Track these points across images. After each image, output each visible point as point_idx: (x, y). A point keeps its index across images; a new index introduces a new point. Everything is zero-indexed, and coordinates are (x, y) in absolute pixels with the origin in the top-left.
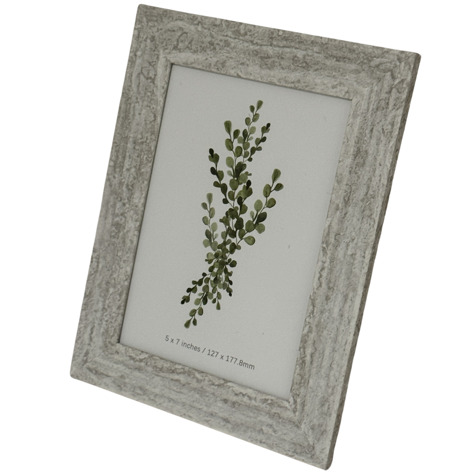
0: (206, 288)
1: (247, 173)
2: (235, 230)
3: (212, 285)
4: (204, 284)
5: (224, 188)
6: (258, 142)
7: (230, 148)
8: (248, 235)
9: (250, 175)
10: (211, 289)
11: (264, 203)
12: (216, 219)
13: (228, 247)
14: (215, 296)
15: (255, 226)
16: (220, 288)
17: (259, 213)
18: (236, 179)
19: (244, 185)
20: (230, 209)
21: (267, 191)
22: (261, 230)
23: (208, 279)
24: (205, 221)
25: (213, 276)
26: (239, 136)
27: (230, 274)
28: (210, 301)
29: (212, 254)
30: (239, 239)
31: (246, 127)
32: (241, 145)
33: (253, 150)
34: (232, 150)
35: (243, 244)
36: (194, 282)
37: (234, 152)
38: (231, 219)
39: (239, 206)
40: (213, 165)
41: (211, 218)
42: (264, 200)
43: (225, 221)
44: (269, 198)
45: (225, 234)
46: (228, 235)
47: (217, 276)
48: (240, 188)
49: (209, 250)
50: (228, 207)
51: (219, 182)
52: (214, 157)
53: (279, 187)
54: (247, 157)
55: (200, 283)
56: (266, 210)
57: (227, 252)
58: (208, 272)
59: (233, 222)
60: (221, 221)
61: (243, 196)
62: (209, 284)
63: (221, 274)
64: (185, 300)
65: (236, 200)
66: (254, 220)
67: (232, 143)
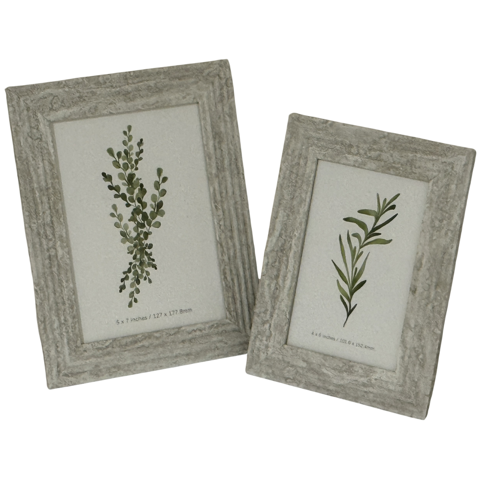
0: (136, 273)
1: (138, 179)
2: (143, 222)
3: (139, 268)
4: (133, 270)
5: (124, 197)
6: (138, 154)
7: (118, 166)
8: (154, 221)
9: (141, 179)
10: (139, 272)
11: (158, 195)
12: (125, 221)
13: (142, 236)
14: (144, 275)
15: (157, 213)
16: (147, 267)
17: (156, 203)
18: (130, 186)
19: (139, 189)
20: (134, 209)
21: (157, 185)
22: (162, 214)
23: (135, 266)
24: (117, 225)
25: (138, 261)
26: (122, 155)
27: (151, 254)
28: (142, 280)
29: (131, 247)
30: (148, 227)
31: (126, 148)
32: (126, 161)
33: (137, 162)
34: (120, 167)
35: (152, 229)
36: (124, 273)
37: (122, 168)
38: (137, 216)
39: (140, 204)
40: (109, 183)
41: (120, 221)
42: (157, 193)
43: (133, 219)
44: (160, 190)
45: (136, 228)
46: (139, 228)
47: (141, 261)
48: (136, 191)
49: (128, 244)
50: (131, 209)
51: (118, 194)
52: (107, 177)
53: (165, 179)
54: (134, 168)
55: (129, 271)
56: (162, 199)
57: (143, 239)
58: (133, 261)
59: (139, 218)
60: (130, 220)
61: (140, 196)
62: (137, 268)
63: (144, 257)
64: (122, 288)
65: (136, 201)
66: (154, 210)
67: (118, 162)
